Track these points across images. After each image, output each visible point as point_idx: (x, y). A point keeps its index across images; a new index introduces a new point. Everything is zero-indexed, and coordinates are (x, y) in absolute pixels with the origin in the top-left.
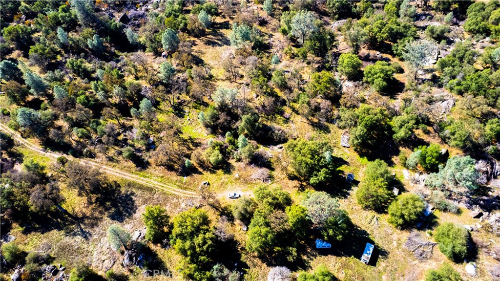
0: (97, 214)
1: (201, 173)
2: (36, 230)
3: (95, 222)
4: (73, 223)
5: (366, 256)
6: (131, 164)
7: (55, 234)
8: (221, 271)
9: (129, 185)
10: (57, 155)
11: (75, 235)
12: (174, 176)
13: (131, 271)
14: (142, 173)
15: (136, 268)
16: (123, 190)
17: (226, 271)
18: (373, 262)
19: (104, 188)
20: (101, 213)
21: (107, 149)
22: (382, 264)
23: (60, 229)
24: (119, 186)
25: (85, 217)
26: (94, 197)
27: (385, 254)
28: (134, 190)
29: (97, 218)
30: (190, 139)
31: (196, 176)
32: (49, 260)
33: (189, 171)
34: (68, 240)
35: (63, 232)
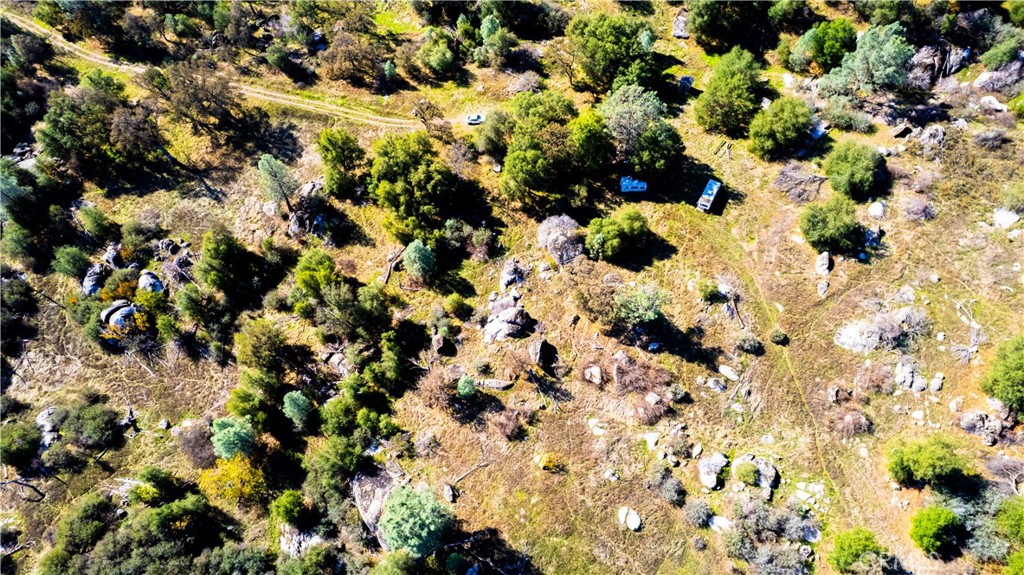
0: (231, 162)
1: (414, 89)
2: (127, 192)
3: (230, 175)
4: (191, 179)
5: (706, 199)
6: (283, 78)
7: (161, 197)
8: (459, 229)
9: (285, 113)
10: (141, 69)
11: (197, 196)
12: (366, 96)
13: (303, 243)
14: (306, 93)
15: (311, 237)
16: (274, 122)
17: (467, 229)
18: (717, 208)
19: (239, 121)
20: (238, 159)
21: (237, 54)
22: (732, 211)
23: (169, 188)
24: (266, 115)
25: (209, 168)
26: (222, 136)
27: (738, 197)
28: (295, 121)
29: (232, 169)
30: (391, 34)
31: (406, 93)
32: (159, 234)
33: (390, 85)
34: (187, 204)
35: (175, 193)
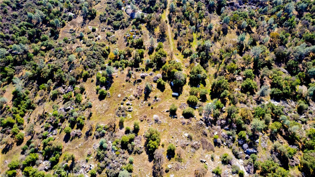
0: (157, 37)
1: (180, 52)
2: (147, 28)
3: (155, 37)
4: (152, 33)
5: (174, 94)
6: (174, 36)
7: (148, 32)
8: (155, 65)
9: (168, 39)
10: (167, 19)
11: (150, 35)
12: (176, 46)
13: (147, 50)
14: (173, 39)
15: (148, 50)
16: (166, 38)
17: (156, 66)
18: (173, 96)
19: (164, 34)
20: (158, 37)
21: (175, 28)
22: (174, 98)
23: (150, 32)
24: (166, 37)
25: (155, 35)
26: (161, 33)
27: (177, 99)
28: (167, 40)
29: (156, 37)
30: (191, 46)
31: (179, 51)
32: (142, 34)
33: (179, 49)
34: (148, 35)
35: (149, 33)
